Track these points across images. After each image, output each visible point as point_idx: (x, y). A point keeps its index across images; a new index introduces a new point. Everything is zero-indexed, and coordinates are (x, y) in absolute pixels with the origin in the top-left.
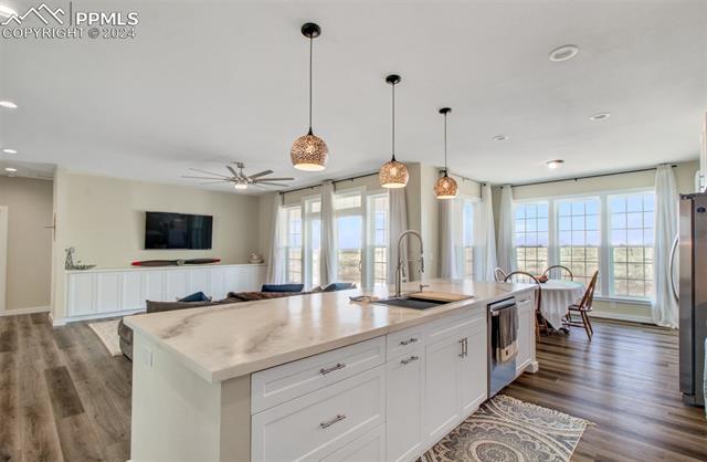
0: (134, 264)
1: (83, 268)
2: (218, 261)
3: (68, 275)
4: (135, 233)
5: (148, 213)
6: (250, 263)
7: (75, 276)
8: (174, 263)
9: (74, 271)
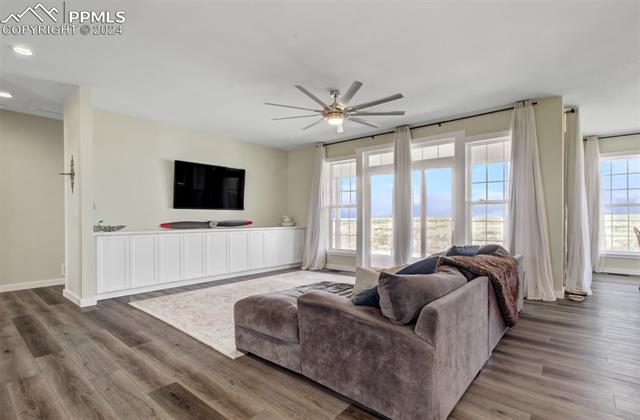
0: (163, 225)
1: (110, 229)
2: (251, 223)
3: (96, 237)
4: (163, 186)
5: (176, 162)
6: (281, 226)
7: (103, 239)
8: (207, 225)
9: (101, 233)
